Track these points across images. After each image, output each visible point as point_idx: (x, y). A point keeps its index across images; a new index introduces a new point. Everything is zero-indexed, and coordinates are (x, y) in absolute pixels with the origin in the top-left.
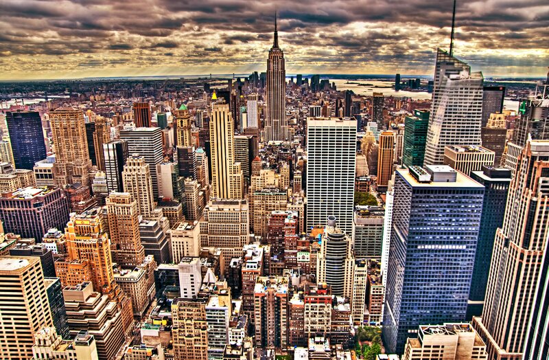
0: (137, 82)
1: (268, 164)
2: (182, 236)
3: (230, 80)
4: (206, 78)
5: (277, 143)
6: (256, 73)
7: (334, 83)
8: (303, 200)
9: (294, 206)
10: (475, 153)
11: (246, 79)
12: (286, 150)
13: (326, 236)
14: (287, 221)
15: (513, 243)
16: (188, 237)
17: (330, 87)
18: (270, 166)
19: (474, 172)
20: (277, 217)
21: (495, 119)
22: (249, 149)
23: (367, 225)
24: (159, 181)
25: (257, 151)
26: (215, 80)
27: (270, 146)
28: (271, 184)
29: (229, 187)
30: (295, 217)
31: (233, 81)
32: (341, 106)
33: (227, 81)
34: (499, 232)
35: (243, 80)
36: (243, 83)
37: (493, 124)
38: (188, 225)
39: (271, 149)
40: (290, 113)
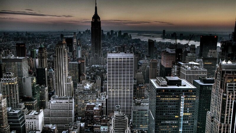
1: (90, 77)
2: (32, 119)
3: (75, 33)
4: (62, 32)
5: (97, 66)
7: (130, 35)
8: (106, 97)
9: (100, 100)
10: (196, 70)
11: (84, 32)
12: (101, 70)
13: (115, 117)
14: (95, 108)
15: (216, 119)
16: (35, 119)
17: (128, 37)
19: (195, 80)
20: (90, 106)
21: (211, 53)
22: (79, 69)
23: (139, 110)
24: (24, 87)
25: (84, 70)
26: (67, 32)
29: (64, 90)
30: (99, 106)
31: (76, 33)
33: (73, 33)
34: (209, 113)
35: (82, 33)
36: (82, 35)
37: (211, 56)
38: (37, 112)
39: (93, 69)
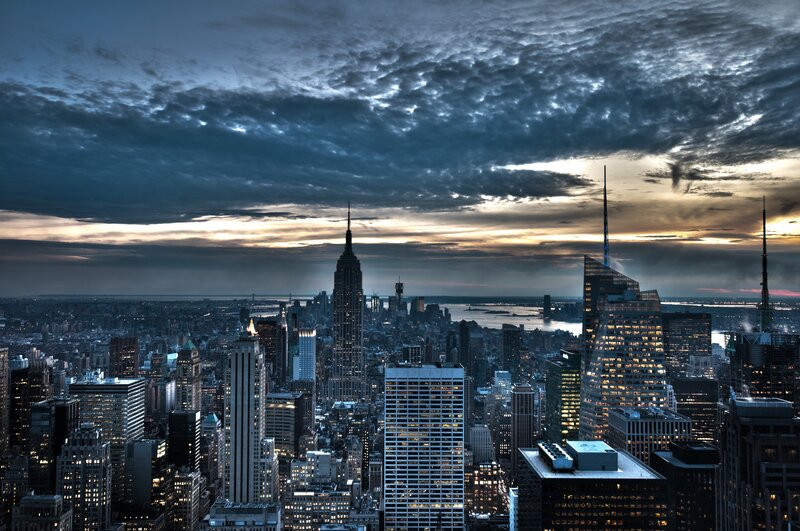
0: (129, 304)
1: (328, 441)
3: (283, 305)
4: (245, 301)
5: (348, 405)
6: (324, 293)
7: (447, 310)
8: (377, 504)
9: (361, 516)
10: (657, 421)
11: (309, 302)
12: (361, 418)
17: (441, 316)
18: (331, 444)
19: (657, 453)
21: (697, 364)
22: (296, 414)
25: (311, 419)
26: (260, 303)
27: (335, 410)
28: (324, 477)
29: (251, 482)
31: (287, 306)
32: (455, 345)
33: (278, 306)
35: (303, 304)
36: (301, 310)
37: (696, 374)
39: (338, 416)
40: (375, 356)
